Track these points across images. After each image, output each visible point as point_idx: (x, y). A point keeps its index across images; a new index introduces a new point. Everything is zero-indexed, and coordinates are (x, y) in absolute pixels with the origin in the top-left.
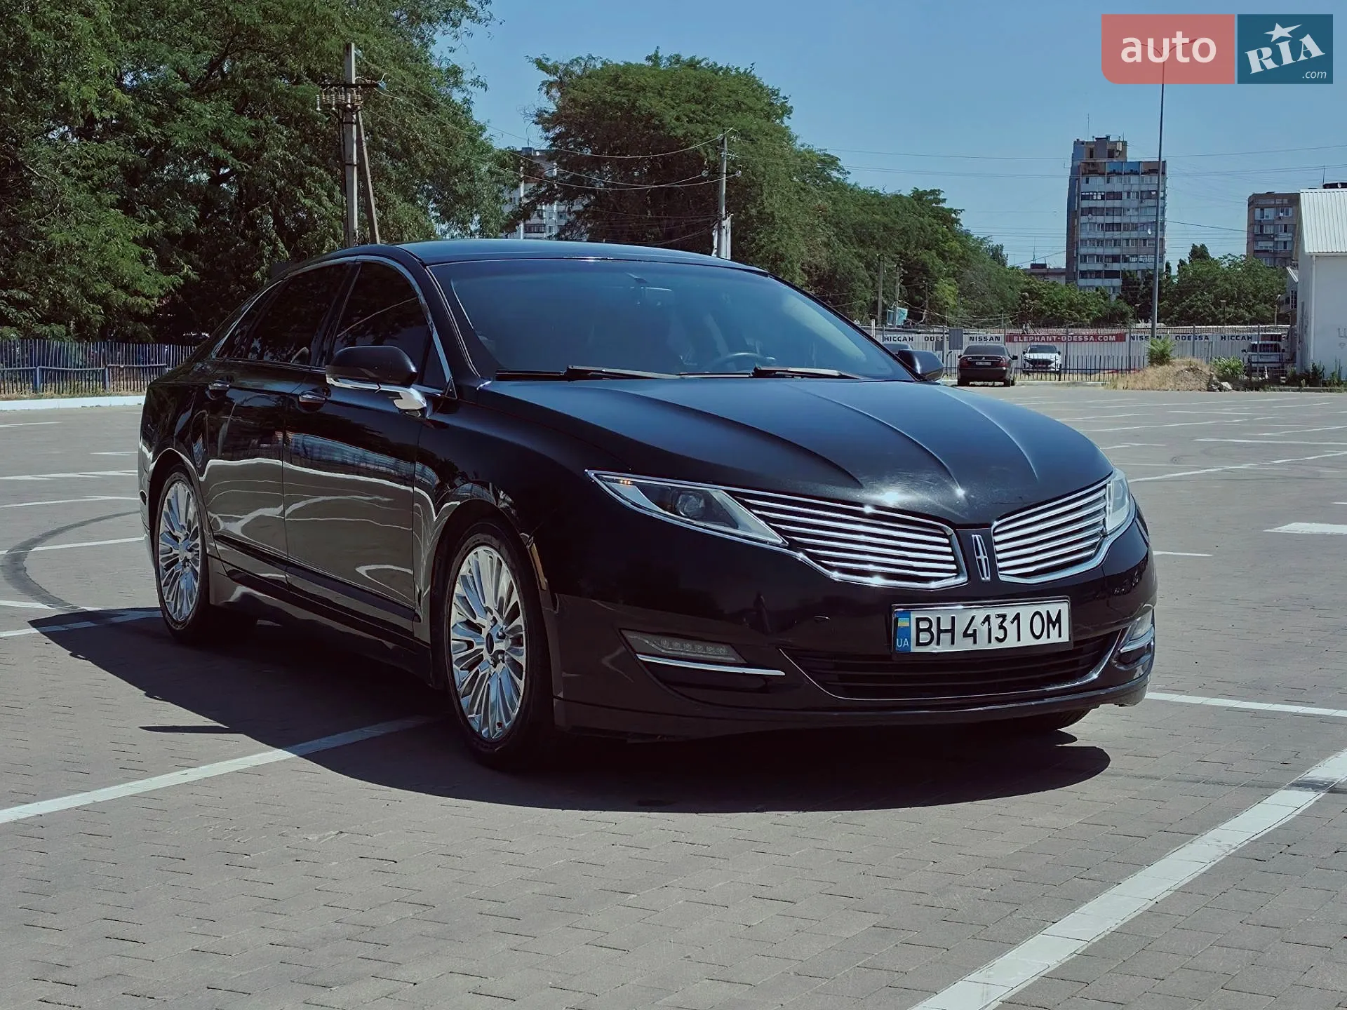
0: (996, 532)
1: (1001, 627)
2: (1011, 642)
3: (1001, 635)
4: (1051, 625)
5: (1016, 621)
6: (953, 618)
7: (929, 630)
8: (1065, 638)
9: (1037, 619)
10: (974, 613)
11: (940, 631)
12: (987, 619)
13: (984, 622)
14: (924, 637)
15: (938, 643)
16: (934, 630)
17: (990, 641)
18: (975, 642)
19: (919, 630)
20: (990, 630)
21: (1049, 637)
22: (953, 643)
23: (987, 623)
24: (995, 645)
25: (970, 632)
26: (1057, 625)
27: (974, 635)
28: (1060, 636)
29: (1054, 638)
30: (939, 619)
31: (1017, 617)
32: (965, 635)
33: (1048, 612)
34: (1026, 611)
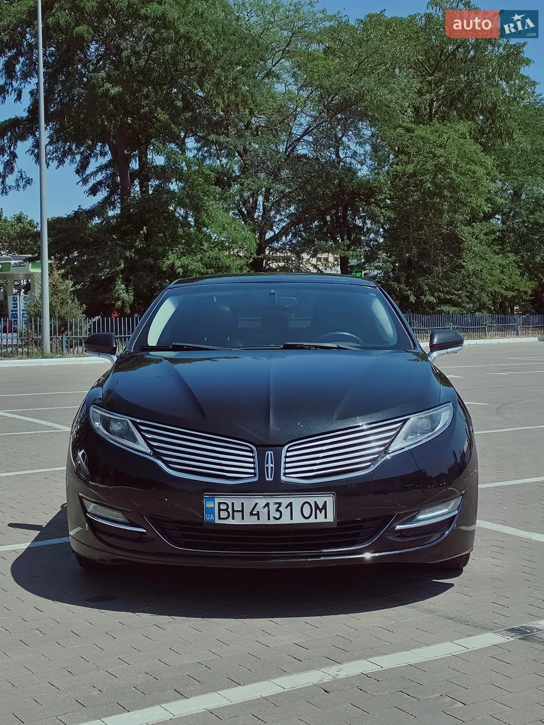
0: (289, 449)
1: (277, 510)
2: (285, 520)
3: (277, 515)
4: (318, 511)
5: (289, 507)
6: (243, 503)
7: (226, 510)
8: (330, 518)
9: (307, 507)
10: (257, 501)
11: (234, 511)
12: (267, 505)
13: (265, 507)
14: (224, 514)
15: (233, 518)
16: (230, 510)
17: (269, 519)
18: (259, 519)
19: (220, 510)
20: (269, 512)
21: (316, 518)
22: (243, 518)
23: (267, 507)
24: (273, 522)
25: (255, 512)
26: (323, 511)
27: (258, 514)
28: (326, 517)
29: (321, 518)
30: (233, 503)
31: (290, 504)
32: (251, 514)
33: (315, 502)
34: (297, 501)
